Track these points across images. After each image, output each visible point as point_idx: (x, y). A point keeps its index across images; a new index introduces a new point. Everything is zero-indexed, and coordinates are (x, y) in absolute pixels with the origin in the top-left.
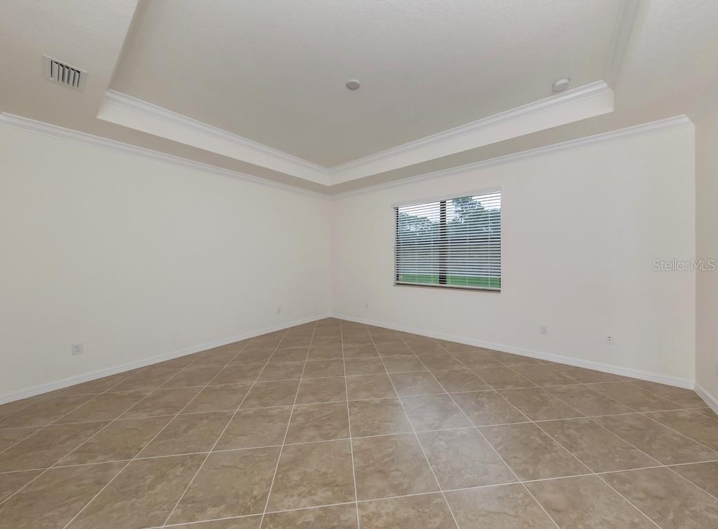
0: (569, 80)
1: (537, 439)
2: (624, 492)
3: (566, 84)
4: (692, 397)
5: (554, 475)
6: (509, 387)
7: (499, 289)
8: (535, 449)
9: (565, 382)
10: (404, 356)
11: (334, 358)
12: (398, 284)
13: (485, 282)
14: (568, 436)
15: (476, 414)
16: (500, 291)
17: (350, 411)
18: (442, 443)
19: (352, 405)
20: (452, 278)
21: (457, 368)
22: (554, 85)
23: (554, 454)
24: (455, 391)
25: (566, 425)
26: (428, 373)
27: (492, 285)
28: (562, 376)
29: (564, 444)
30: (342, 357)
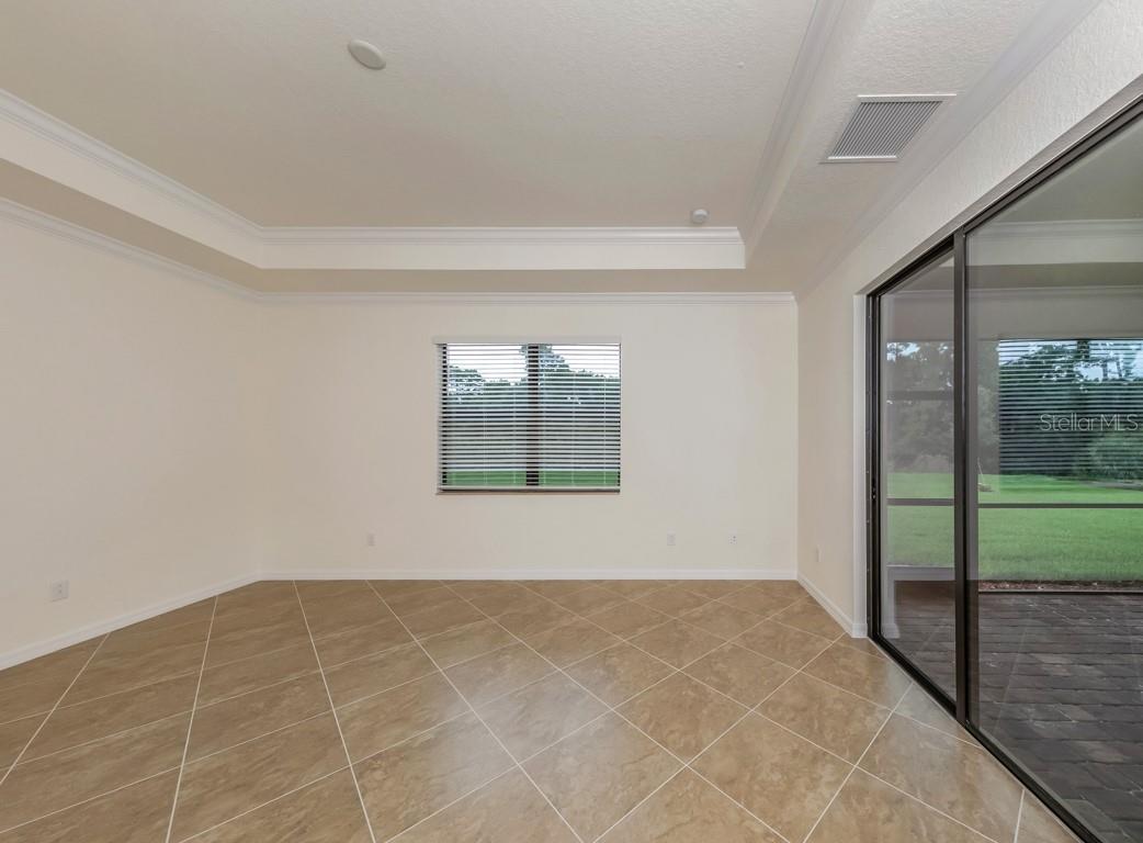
0: (708, 213)
1: (690, 692)
2: (780, 719)
3: (705, 217)
4: (796, 587)
5: (716, 735)
6: (641, 631)
7: (616, 487)
8: (691, 707)
9: (699, 603)
10: (469, 626)
11: (293, 677)
12: (445, 491)
13: (597, 477)
14: (717, 674)
15: (609, 687)
16: (618, 491)
17: (362, 786)
18: (570, 760)
19: (364, 769)
20: (549, 475)
21: (565, 622)
22: (692, 213)
23: (710, 705)
24: (571, 661)
25: (713, 660)
26: (520, 645)
27: (609, 482)
28: (694, 596)
29: (718, 686)
30: (317, 667)
